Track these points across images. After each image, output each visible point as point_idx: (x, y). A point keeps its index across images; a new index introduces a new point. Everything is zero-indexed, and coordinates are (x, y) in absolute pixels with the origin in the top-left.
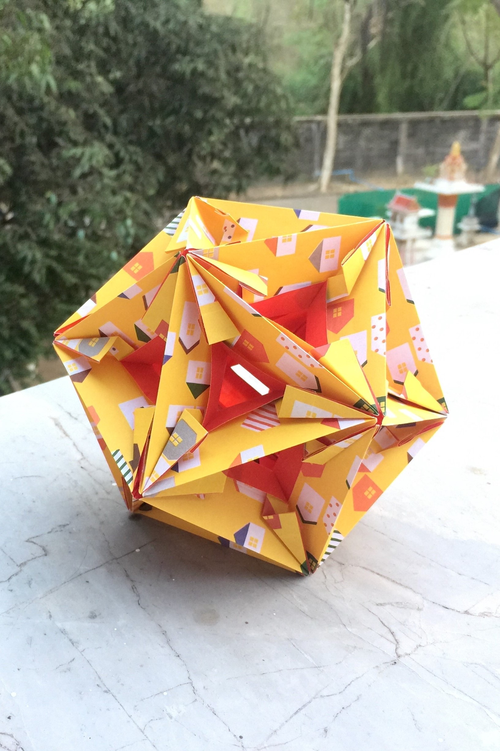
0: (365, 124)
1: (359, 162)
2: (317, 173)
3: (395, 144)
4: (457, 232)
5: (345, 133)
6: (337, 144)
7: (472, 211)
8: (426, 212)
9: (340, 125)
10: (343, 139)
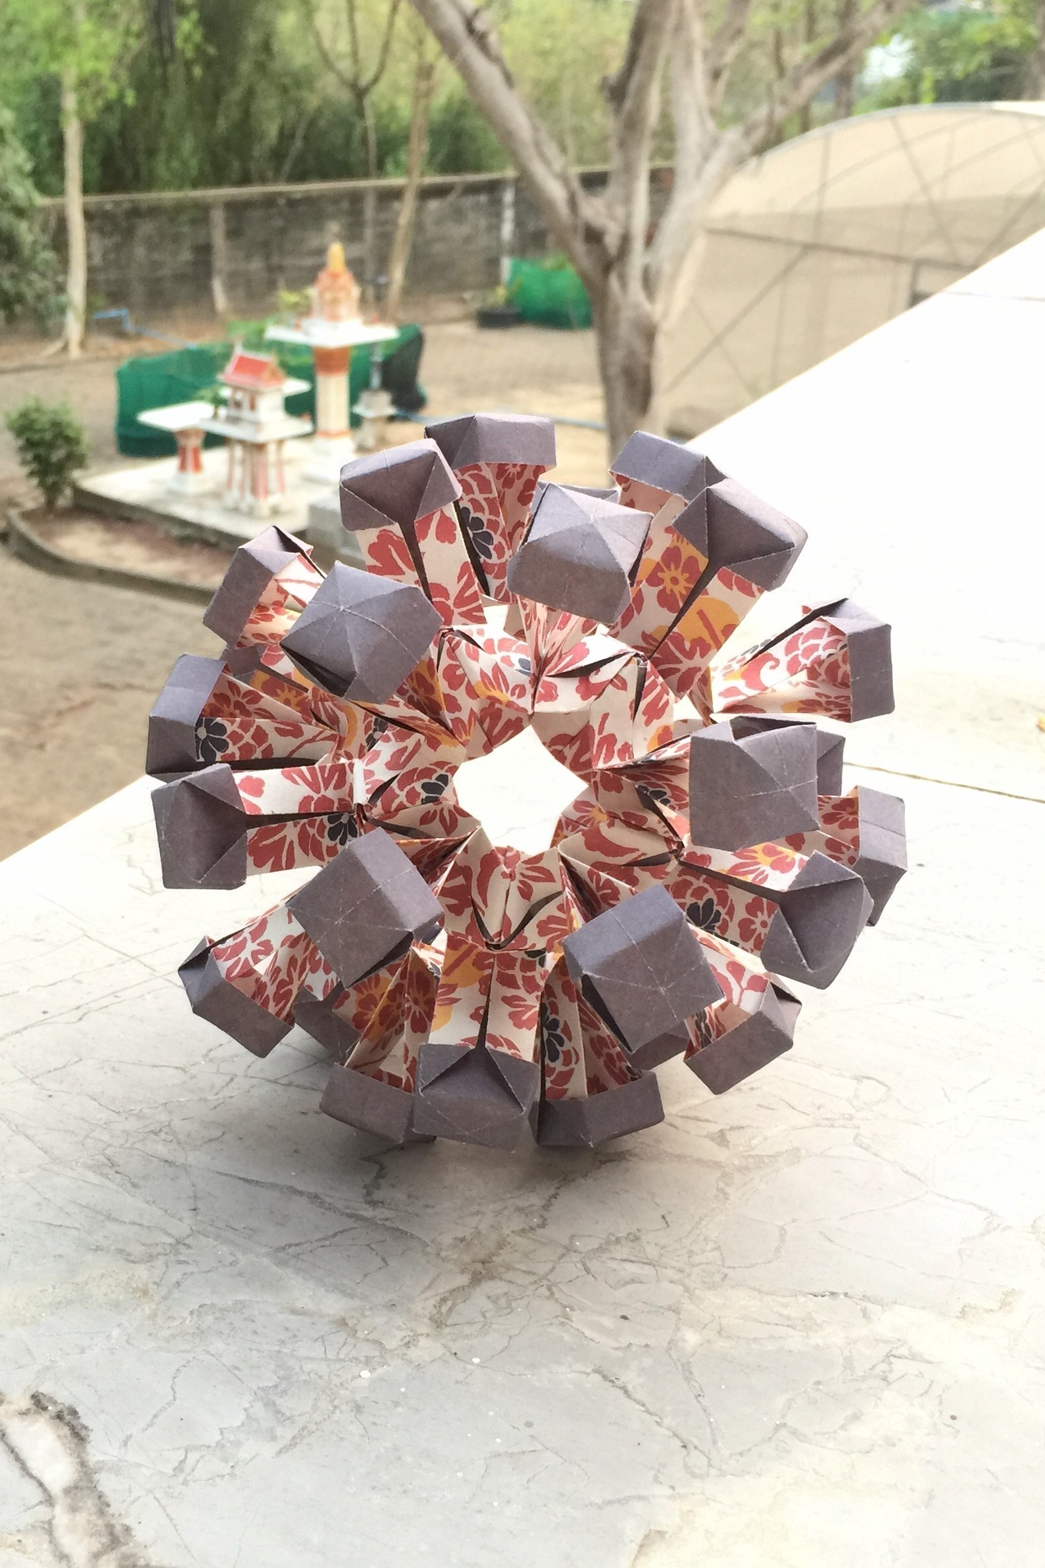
0: (140, 212)
1: (138, 292)
3: (204, 251)
4: (356, 421)
5: (102, 231)
7: (376, 380)
8: (297, 386)
9: (88, 215)
10: (100, 243)
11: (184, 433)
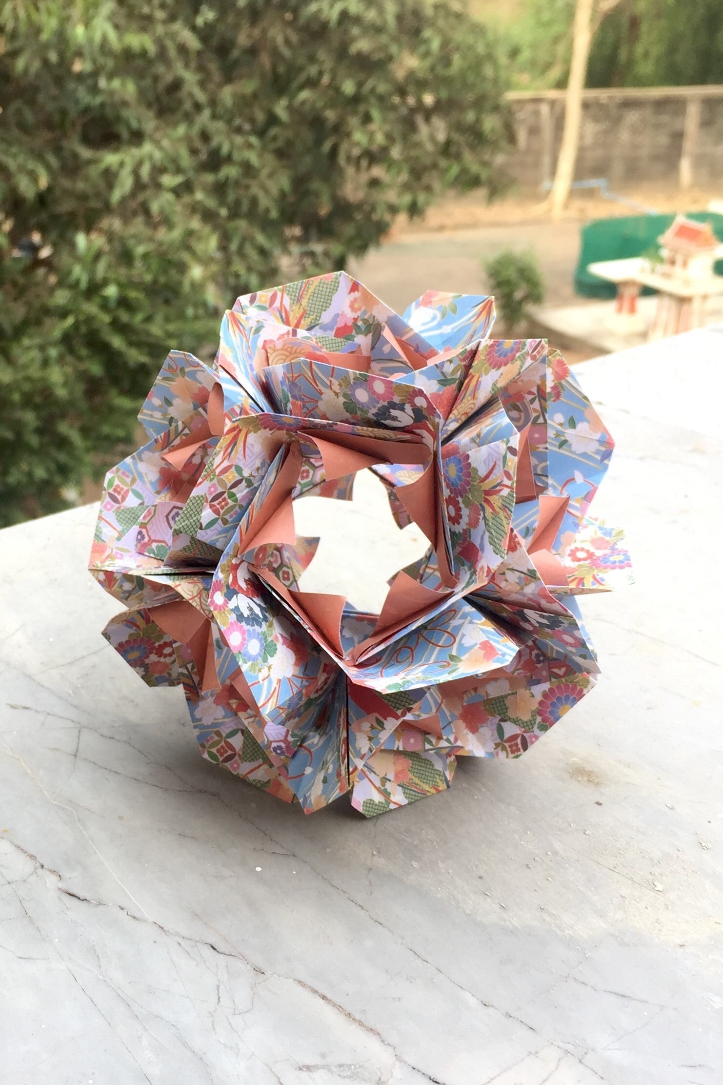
0: (628, 104)
1: (618, 168)
2: (546, 185)
3: (678, 137)
5: (596, 120)
6: (581, 137)
9: (586, 106)
10: (592, 129)
11: (626, 284)
